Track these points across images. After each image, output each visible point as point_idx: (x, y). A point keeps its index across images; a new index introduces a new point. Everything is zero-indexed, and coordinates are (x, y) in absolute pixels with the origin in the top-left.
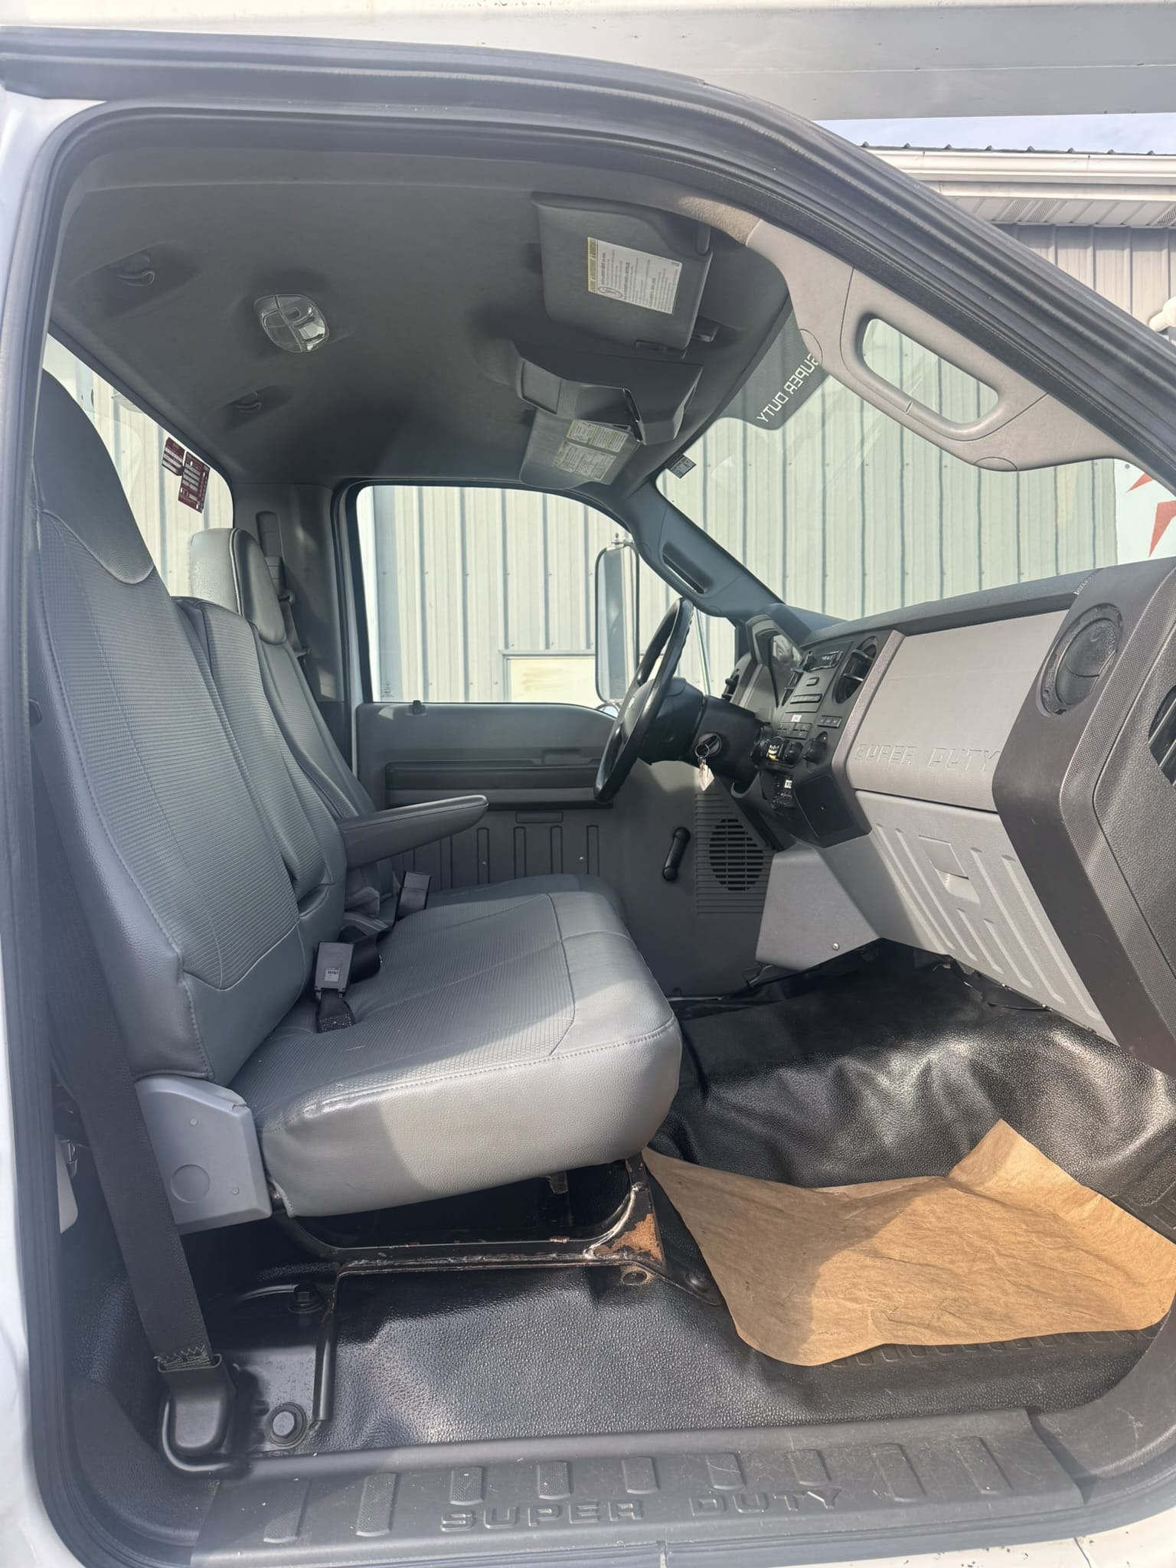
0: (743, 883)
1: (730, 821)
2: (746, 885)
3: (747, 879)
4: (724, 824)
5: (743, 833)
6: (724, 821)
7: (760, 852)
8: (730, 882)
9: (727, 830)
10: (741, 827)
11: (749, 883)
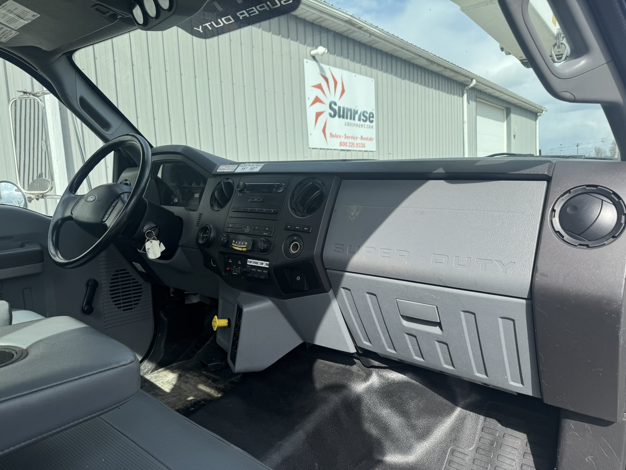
0: (131, 305)
1: (121, 270)
2: (133, 306)
3: (133, 303)
4: (117, 273)
5: (129, 276)
6: (117, 271)
7: (140, 285)
8: (123, 307)
9: (120, 276)
10: (128, 273)
11: (135, 304)
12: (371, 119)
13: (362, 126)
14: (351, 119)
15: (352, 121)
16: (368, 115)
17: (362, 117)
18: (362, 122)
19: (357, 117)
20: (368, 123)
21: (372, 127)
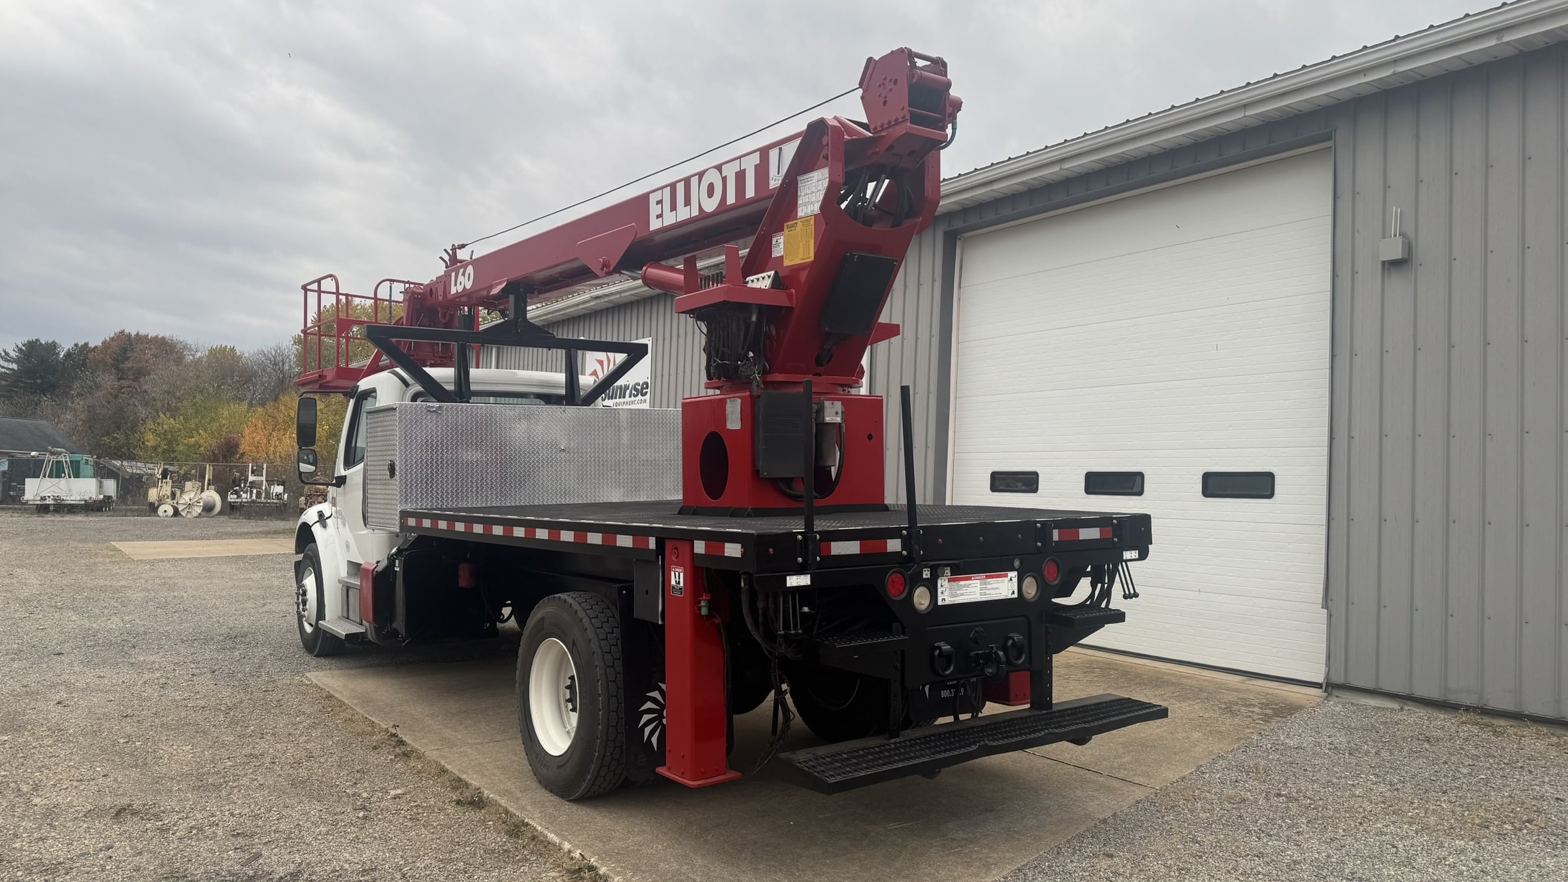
12: (644, 391)
13: (632, 402)
14: (620, 398)
15: (622, 400)
16: (639, 388)
17: (633, 392)
18: (633, 398)
19: (628, 392)
20: (640, 397)
21: (645, 401)
